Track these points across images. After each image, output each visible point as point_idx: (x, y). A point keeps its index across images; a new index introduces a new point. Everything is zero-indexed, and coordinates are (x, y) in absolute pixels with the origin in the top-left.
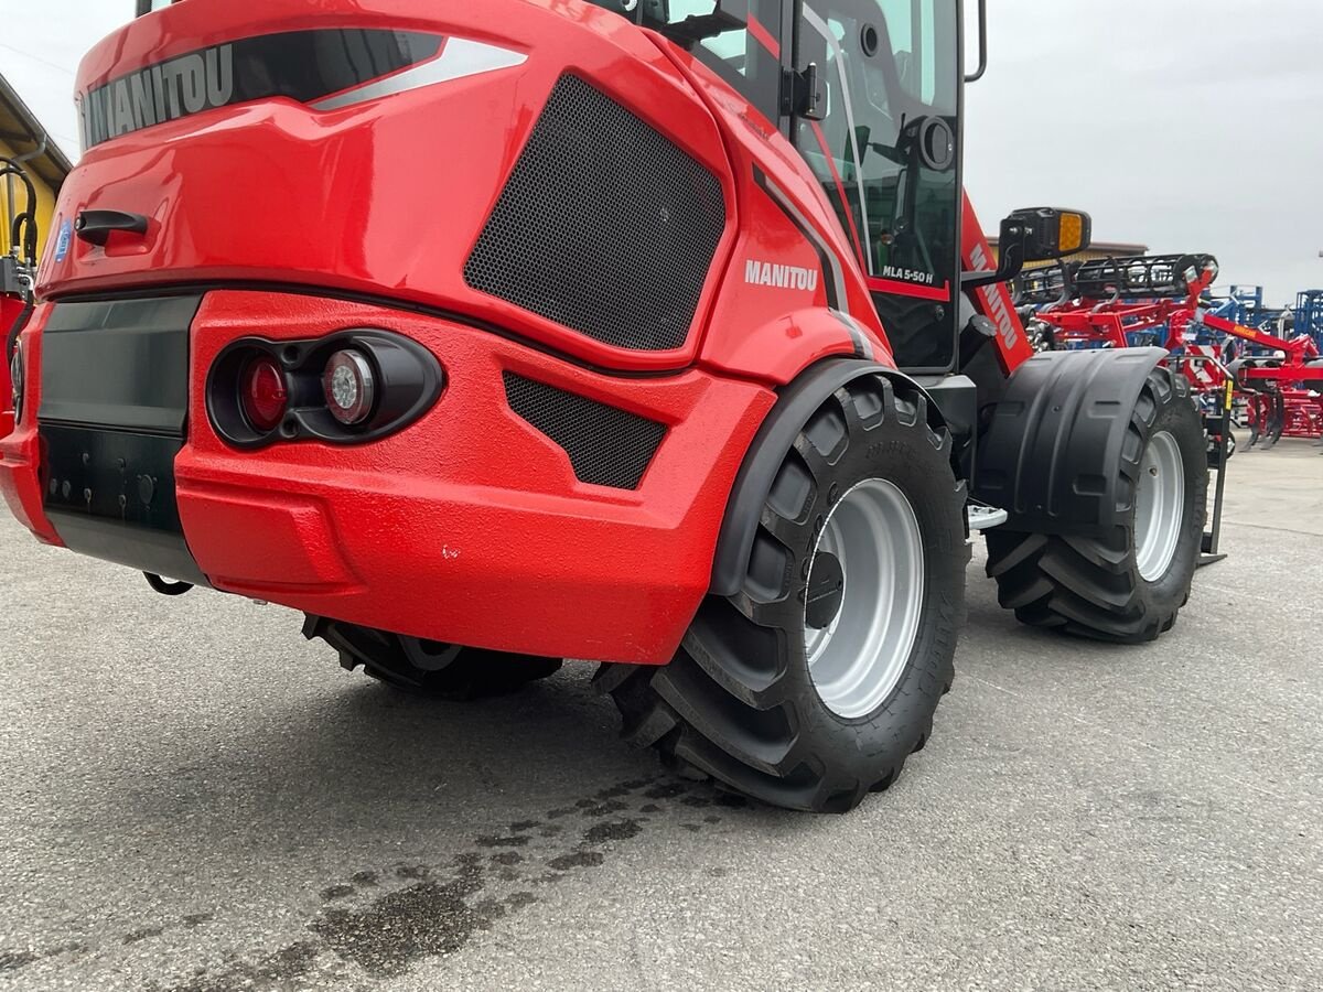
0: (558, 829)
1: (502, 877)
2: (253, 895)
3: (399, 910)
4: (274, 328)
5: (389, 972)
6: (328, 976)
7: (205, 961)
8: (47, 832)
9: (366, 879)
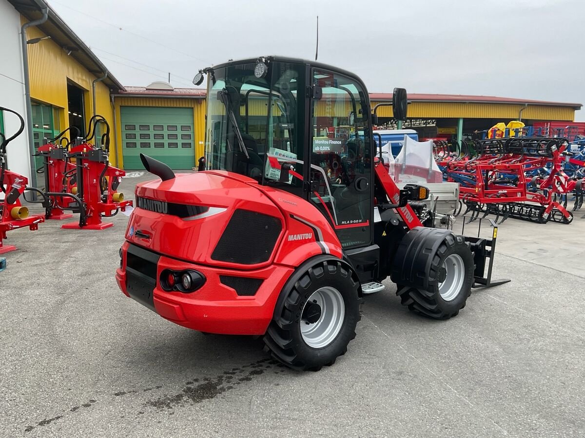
0: (243, 371)
1: (227, 382)
2: (171, 382)
3: (202, 388)
4: (173, 268)
5: (198, 402)
6: (185, 401)
7: (160, 396)
8: (125, 363)
9: (196, 380)
